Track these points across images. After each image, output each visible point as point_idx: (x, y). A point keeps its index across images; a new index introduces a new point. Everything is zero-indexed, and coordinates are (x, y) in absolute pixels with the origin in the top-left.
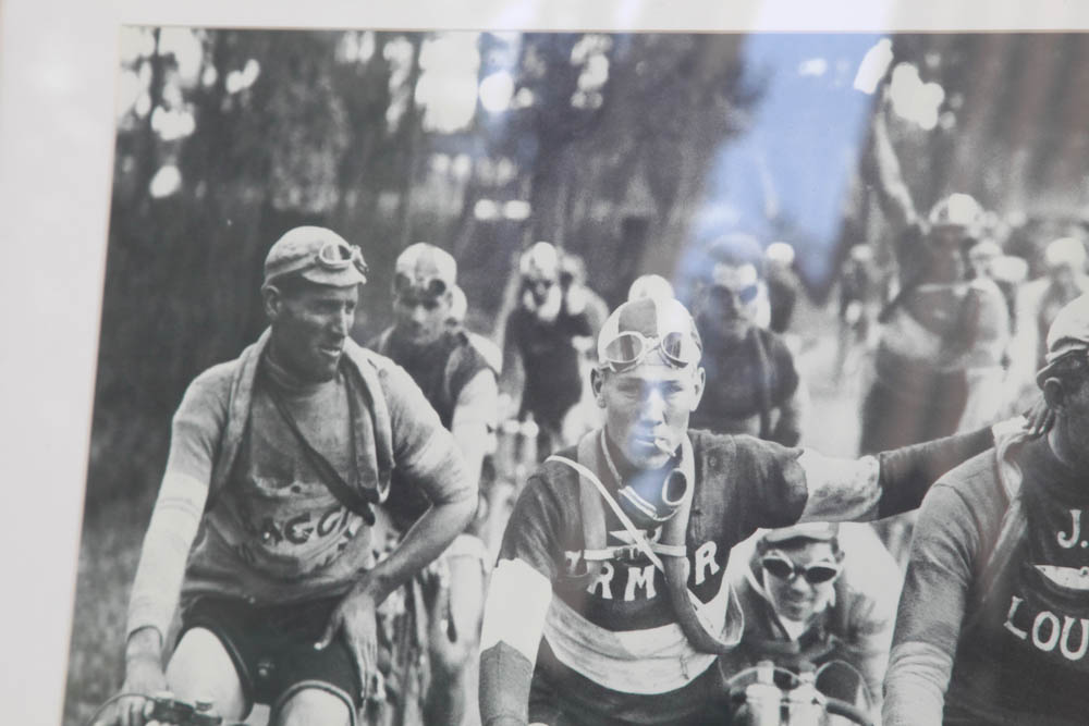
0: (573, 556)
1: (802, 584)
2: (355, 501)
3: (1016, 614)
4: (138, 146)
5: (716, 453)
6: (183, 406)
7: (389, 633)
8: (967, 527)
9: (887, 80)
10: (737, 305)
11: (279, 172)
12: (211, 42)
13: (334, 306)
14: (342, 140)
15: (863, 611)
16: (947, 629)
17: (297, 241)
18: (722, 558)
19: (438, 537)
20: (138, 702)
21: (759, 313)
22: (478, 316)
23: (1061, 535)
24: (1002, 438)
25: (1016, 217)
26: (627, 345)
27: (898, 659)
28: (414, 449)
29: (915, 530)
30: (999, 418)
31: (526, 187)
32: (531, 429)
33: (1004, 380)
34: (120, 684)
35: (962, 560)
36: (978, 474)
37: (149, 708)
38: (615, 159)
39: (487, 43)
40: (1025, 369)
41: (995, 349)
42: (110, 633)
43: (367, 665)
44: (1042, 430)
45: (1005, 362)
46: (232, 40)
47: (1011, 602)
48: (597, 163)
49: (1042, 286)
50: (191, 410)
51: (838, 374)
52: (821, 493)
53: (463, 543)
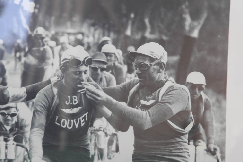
1: (9, 118)
3: (57, 120)
8: (46, 102)
9: (22, 1)
15: (23, 123)
16: (42, 125)
23: (66, 102)
24: (53, 81)
25: (53, 32)
27: (32, 132)
29: (34, 103)
30: (52, 77)
33: (52, 69)
35: (45, 109)
36: (48, 90)
41: (50, 62)
44: (61, 79)
45: (52, 64)
47: (56, 117)
49: (59, 47)
51: (15, 69)
52: (13, 96)
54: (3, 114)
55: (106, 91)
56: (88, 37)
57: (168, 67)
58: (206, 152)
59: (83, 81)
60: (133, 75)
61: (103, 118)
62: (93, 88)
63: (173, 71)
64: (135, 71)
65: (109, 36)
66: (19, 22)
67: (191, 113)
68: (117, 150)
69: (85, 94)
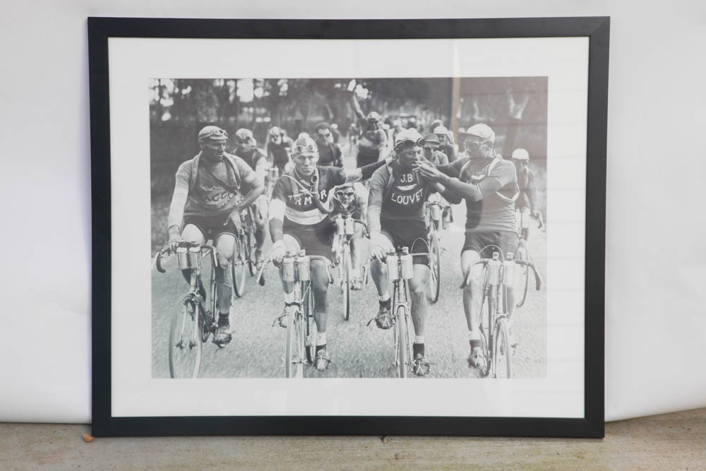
0: (291, 197)
1: (346, 196)
2: (231, 190)
3: (394, 197)
4: (156, 108)
5: (324, 171)
6: (178, 172)
7: (244, 219)
8: (382, 181)
9: (355, 88)
10: (325, 138)
11: (200, 113)
12: (176, 82)
13: (220, 145)
14: (217, 105)
15: (360, 201)
16: (379, 202)
17: (207, 130)
18: (327, 193)
19: (255, 196)
20: (174, 244)
21: (331, 139)
22: (260, 144)
23: (401, 180)
24: (388, 162)
25: (386, 116)
26: (299, 149)
27: (369, 209)
28: (246, 176)
29: (371, 182)
30: (387, 158)
31: (269, 114)
32: (276, 169)
33: (387, 150)
34: (168, 240)
35: (381, 188)
36: (383, 169)
37: (178, 244)
38: (292, 107)
39: (255, 81)
40: (391, 147)
41: (384, 144)
42: (163, 228)
43: (239, 227)
44: (396, 159)
45: (387, 146)
46: (183, 81)
47: (392, 194)
48: (287, 108)
49: (393, 130)
50: (180, 172)
51: (350, 151)
52: (349, 177)
53: (262, 197)
54: (340, 194)
55: (439, 169)
56: (421, 120)
57: (496, 145)
58: (530, 217)
59: (417, 160)
60: (464, 154)
61: (438, 194)
62: (427, 167)
63: (500, 149)
64: (466, 150)
65: (440, 119)
66: (354, 108)
67: (517, 184)
68: (452, 220)
69: (419, 172)
